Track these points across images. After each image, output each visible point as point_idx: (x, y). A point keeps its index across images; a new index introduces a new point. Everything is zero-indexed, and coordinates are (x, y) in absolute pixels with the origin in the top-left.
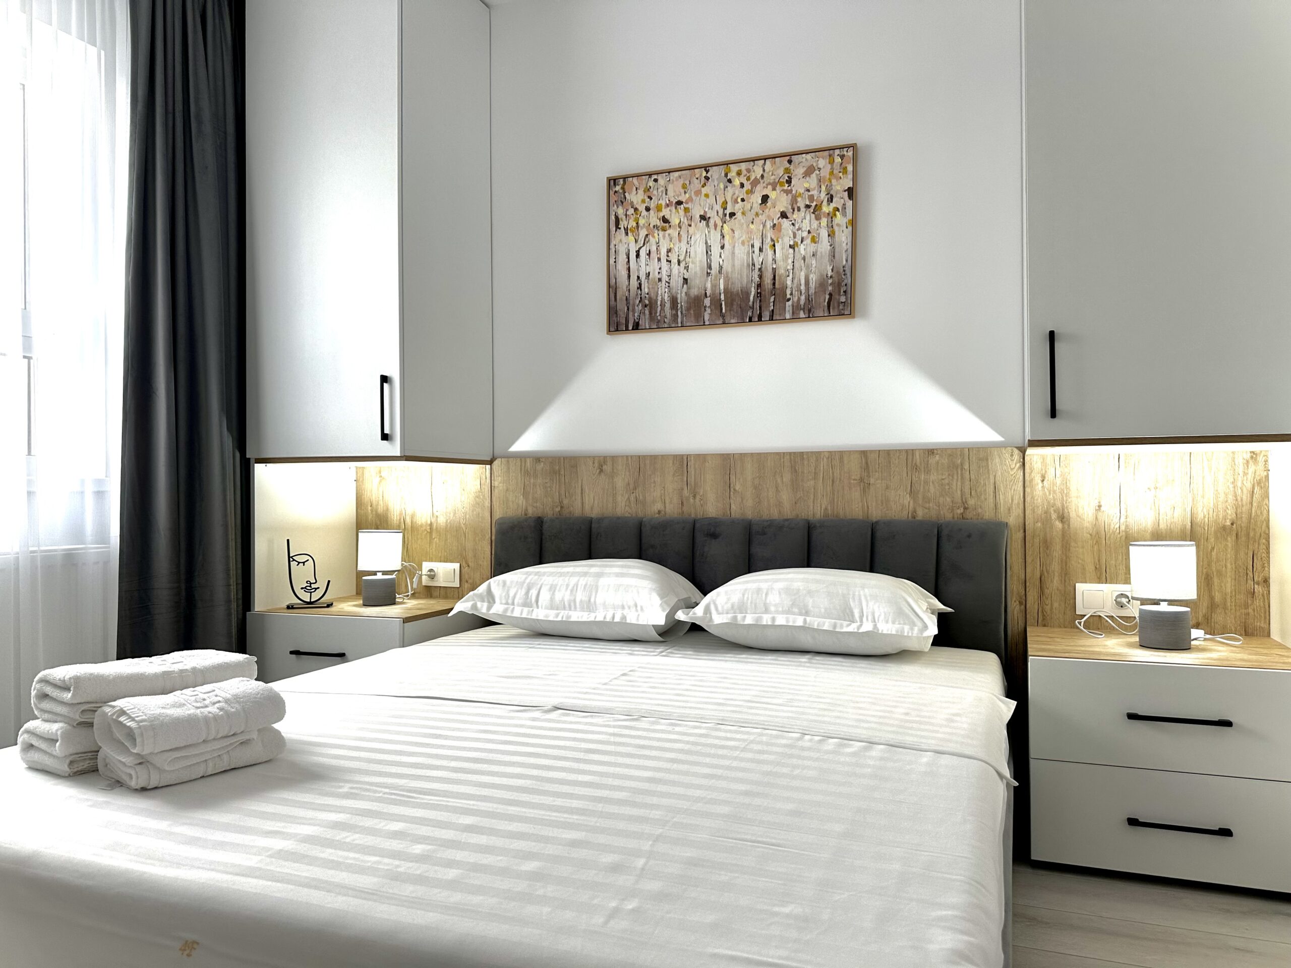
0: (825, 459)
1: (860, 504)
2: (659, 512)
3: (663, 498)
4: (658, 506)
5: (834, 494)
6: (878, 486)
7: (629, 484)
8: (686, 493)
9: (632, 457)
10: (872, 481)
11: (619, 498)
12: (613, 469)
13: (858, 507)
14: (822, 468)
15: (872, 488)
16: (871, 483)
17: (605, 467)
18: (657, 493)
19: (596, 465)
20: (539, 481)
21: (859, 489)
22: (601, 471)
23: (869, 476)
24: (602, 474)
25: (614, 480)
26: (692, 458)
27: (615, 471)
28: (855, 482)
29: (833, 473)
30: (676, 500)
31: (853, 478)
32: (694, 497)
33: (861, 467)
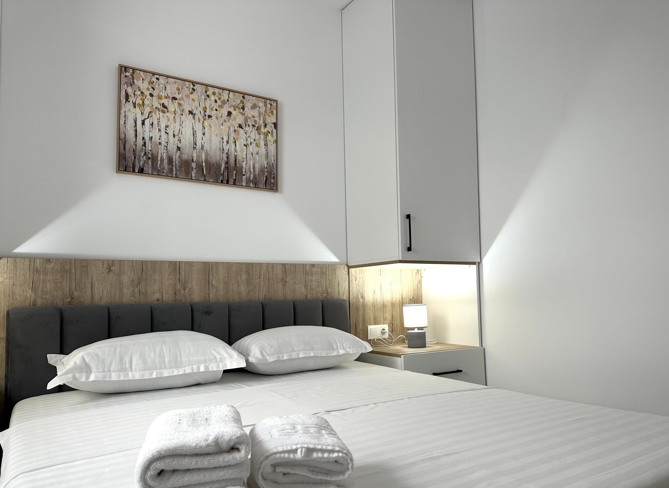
0: (265, 267)
1: (282, 292)
2: (158, 300)
3: (161, 290)
4: (157, 296)
5: (269, 287)
6: (291, 282)
7: (133, 280)
8: (178, 287)
9: (136, 261)
10: (288, 279)
11: (125, 291)
12: (120, 270)
13: (281, 294)
14: (263, 272)
15: (288, 284)
16: (287, 281)
17: (113, 268)
18: (156, 287)
19: (105, 266)
20: (49, 277)
21: (281, 284)
22: (110, 271)
23: (286, 277)
24: (111, 273)
25: (121, 278)
26: (183, 264)
27: (122, 270)
28: (280, 280)
29: (269, 275)
30: (170, 292)
31: (279, 278)
32: (184, 289)
33: (282, 272)
